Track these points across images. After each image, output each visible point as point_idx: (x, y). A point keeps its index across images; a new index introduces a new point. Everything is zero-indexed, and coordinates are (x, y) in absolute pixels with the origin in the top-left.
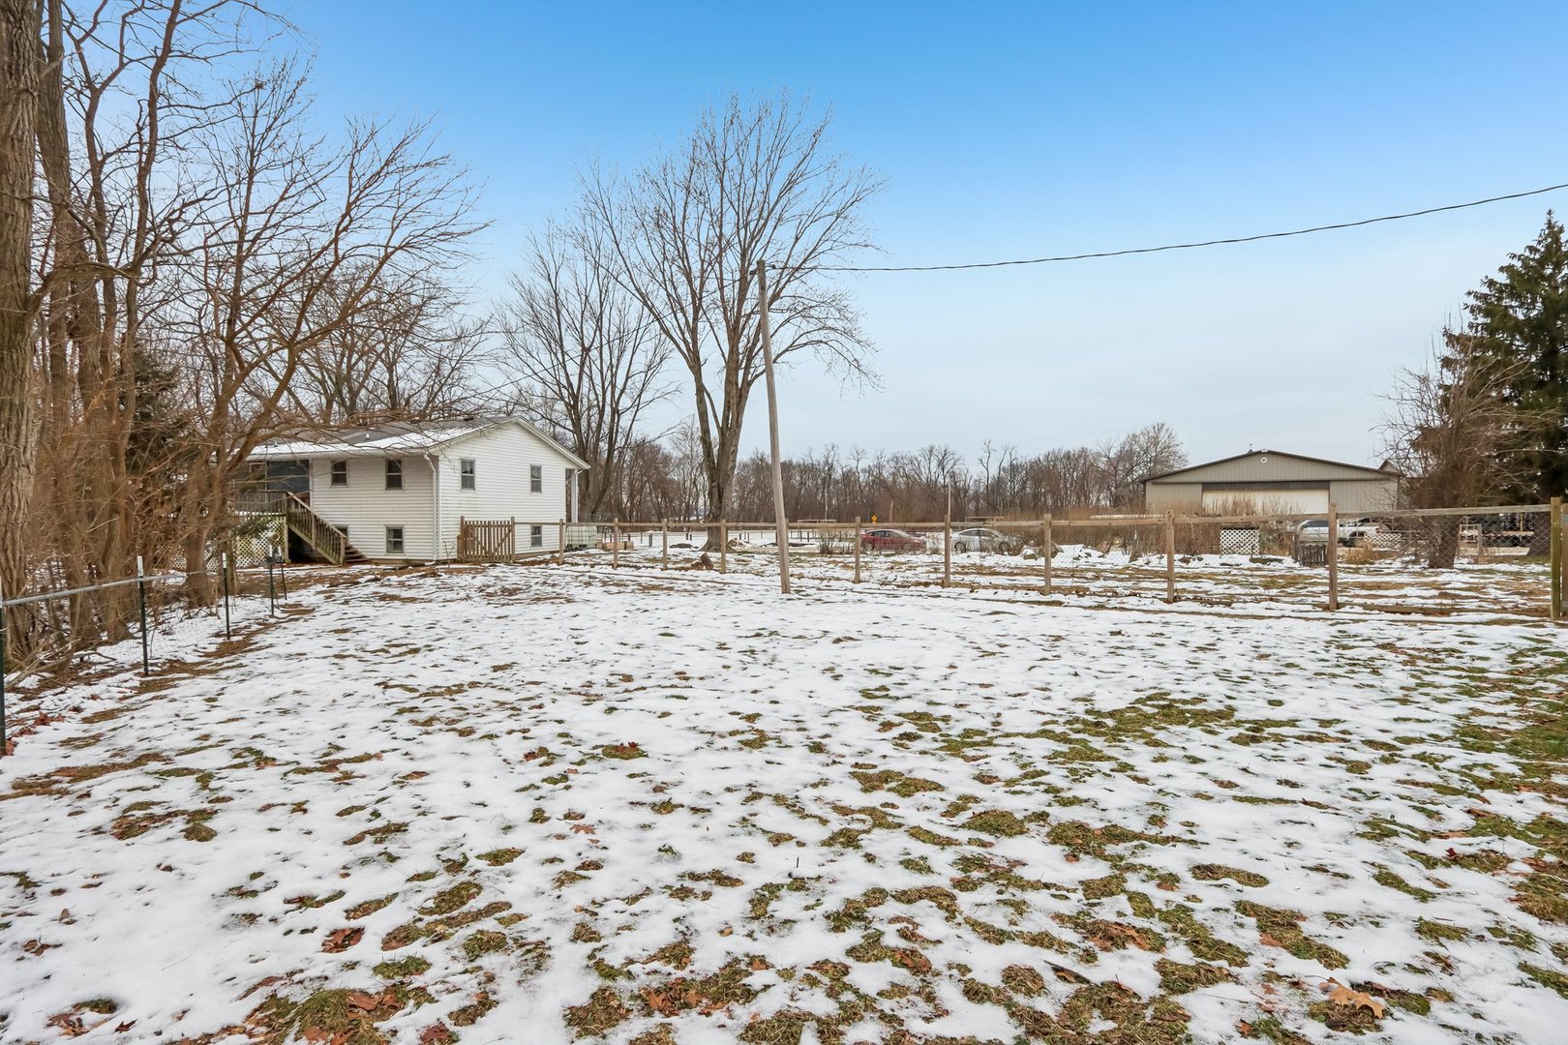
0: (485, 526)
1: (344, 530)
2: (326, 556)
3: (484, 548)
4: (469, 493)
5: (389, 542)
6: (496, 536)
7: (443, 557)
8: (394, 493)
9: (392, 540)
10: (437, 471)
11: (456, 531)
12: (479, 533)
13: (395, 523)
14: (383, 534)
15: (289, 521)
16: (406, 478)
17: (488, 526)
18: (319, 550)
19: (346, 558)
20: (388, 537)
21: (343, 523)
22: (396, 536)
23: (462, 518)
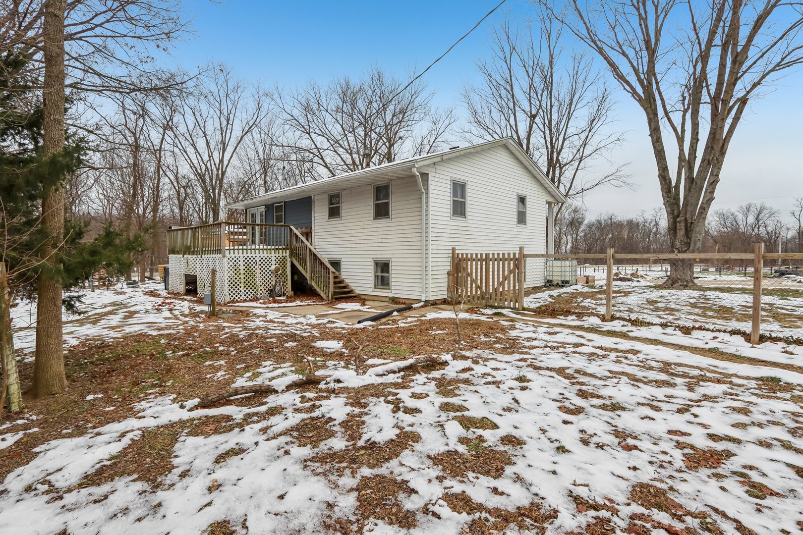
0: (481, 260)
1: (336, 264)
2: (318, 290)
3: (478, 287)
4: (459, 222)
5: (376, 277)
6: (495, 273)
7: (432, 297)
8: (382, 222)
9: (379, 274)
10: (427, 194)
11: (446, 266)
12: (472, 268)
13: (382, 256)
14: (371, 268)
15: (291, 255)
16: (395, 205)
17: (486, 259)
18: (313, 284)
19: (335, 293)
20: (376, 272)
21: (335, 256)
22: (383, 268)
23: (453, 250)
